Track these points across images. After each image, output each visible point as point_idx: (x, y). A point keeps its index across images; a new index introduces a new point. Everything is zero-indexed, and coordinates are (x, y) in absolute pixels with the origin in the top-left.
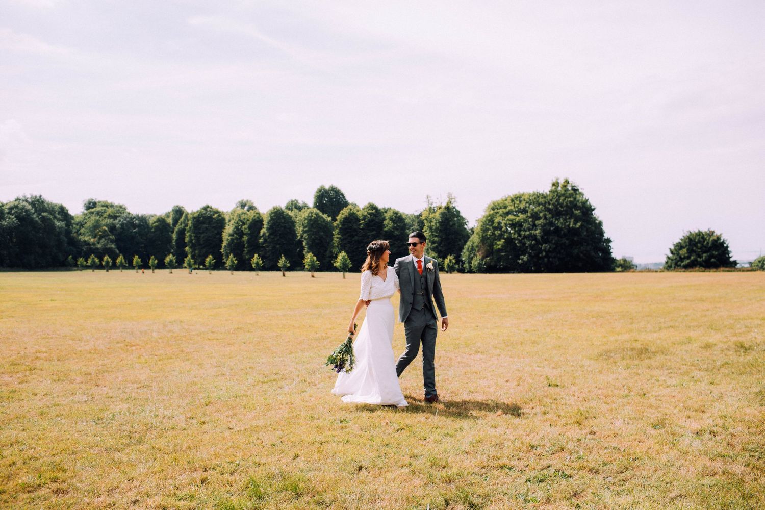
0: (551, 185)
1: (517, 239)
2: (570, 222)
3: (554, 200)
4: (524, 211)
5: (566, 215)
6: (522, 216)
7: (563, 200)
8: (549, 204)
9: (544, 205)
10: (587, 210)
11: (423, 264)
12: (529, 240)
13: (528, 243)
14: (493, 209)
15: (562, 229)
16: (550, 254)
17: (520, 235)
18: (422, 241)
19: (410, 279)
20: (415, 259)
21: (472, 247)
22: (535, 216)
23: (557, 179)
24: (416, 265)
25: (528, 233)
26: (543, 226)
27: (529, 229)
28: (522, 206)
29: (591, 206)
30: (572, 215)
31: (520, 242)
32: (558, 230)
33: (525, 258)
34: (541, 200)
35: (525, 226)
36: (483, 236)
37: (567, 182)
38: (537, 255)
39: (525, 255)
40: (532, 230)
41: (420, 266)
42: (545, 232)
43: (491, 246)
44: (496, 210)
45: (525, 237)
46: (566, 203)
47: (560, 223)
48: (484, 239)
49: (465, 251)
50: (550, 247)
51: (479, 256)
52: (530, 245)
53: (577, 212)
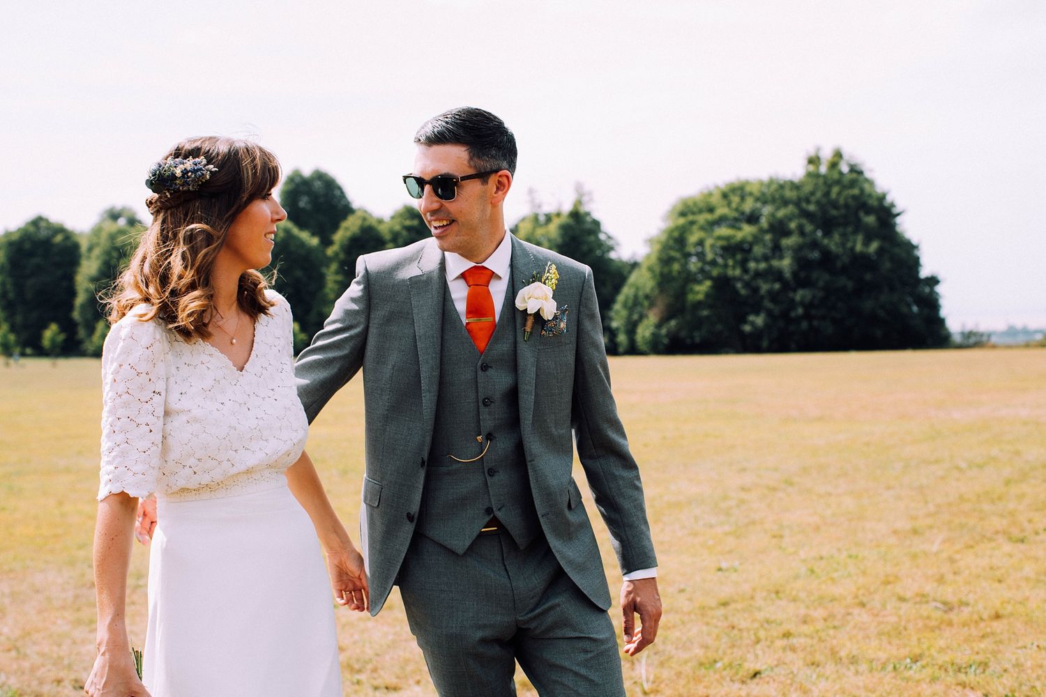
0: (805, 162)
1: (740, 279)
2: (855, 242)
3: (819, 194)
4: (752, 219)
5: (846, 225)
6: (747, 230)
7: (839, 194)
8: (808, 201)
9: (797, 203)
10: (885, 215)
11: (498, 291)
12: (766, 281)
13: (764, 287)
14: (683, 214)
15: (837, 256)
16: (813, 312)
17: (745, 271)
18: (487, 164)
19: (418, 375)
20: (457, 265)
21: (636, 297)
22: (779, 229)
23: (818, 149)
24: (459, 294)
25: (763, 266)
26: (798, 250)
27: (766, 258)
28: (748, 206)
29: (892, 205)
30: (859, 226)
31: (747, 285)
32: (827, 258)
33: (759, 320)
34: (789, 194)
35: (758, 250)
36: (662, 275)
37: (838, 155)
38: (785, 315)
39: (757, 313)
40: (773, 257)
41: (479, 306)
42: (802, 264)
43: (681, 294)
44: (691, 218)
45: (758, 274)
46: (846, 199)
47: (833, 243)
48: (664, 280)
49: (617, 306)
50: (814, 297)
51: (652, 318)
52: (770, 292)
53: (870, 220)
